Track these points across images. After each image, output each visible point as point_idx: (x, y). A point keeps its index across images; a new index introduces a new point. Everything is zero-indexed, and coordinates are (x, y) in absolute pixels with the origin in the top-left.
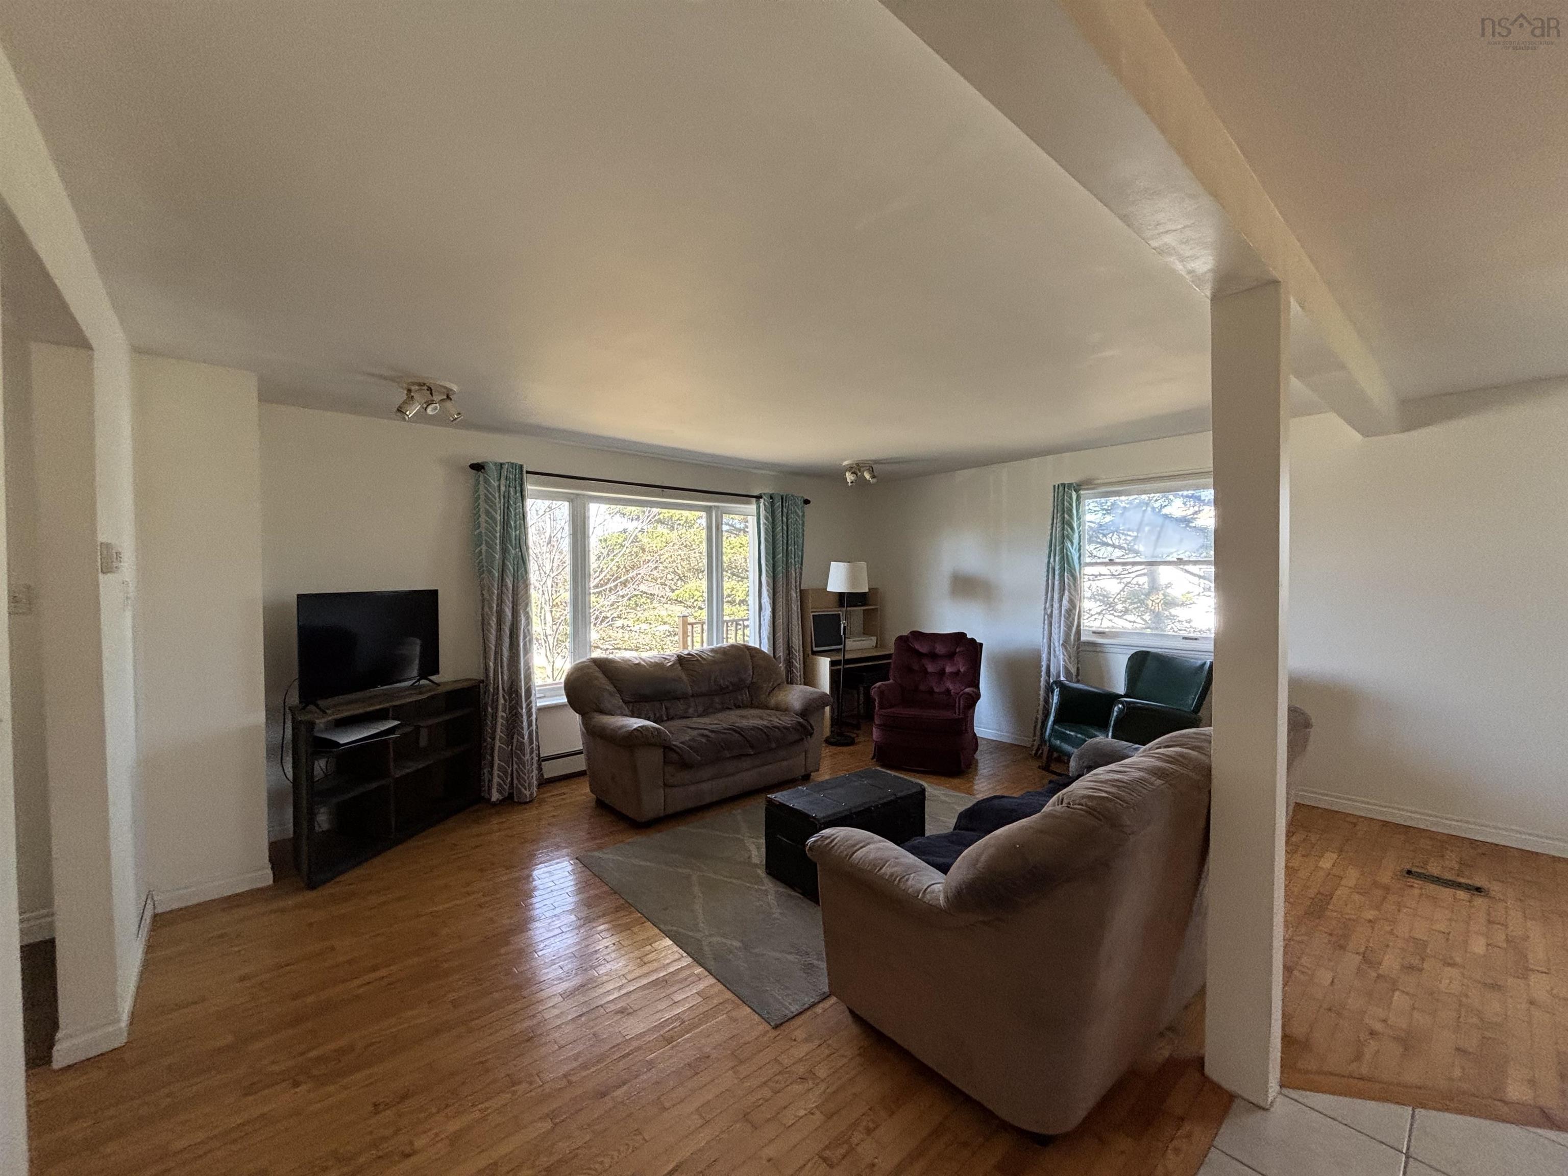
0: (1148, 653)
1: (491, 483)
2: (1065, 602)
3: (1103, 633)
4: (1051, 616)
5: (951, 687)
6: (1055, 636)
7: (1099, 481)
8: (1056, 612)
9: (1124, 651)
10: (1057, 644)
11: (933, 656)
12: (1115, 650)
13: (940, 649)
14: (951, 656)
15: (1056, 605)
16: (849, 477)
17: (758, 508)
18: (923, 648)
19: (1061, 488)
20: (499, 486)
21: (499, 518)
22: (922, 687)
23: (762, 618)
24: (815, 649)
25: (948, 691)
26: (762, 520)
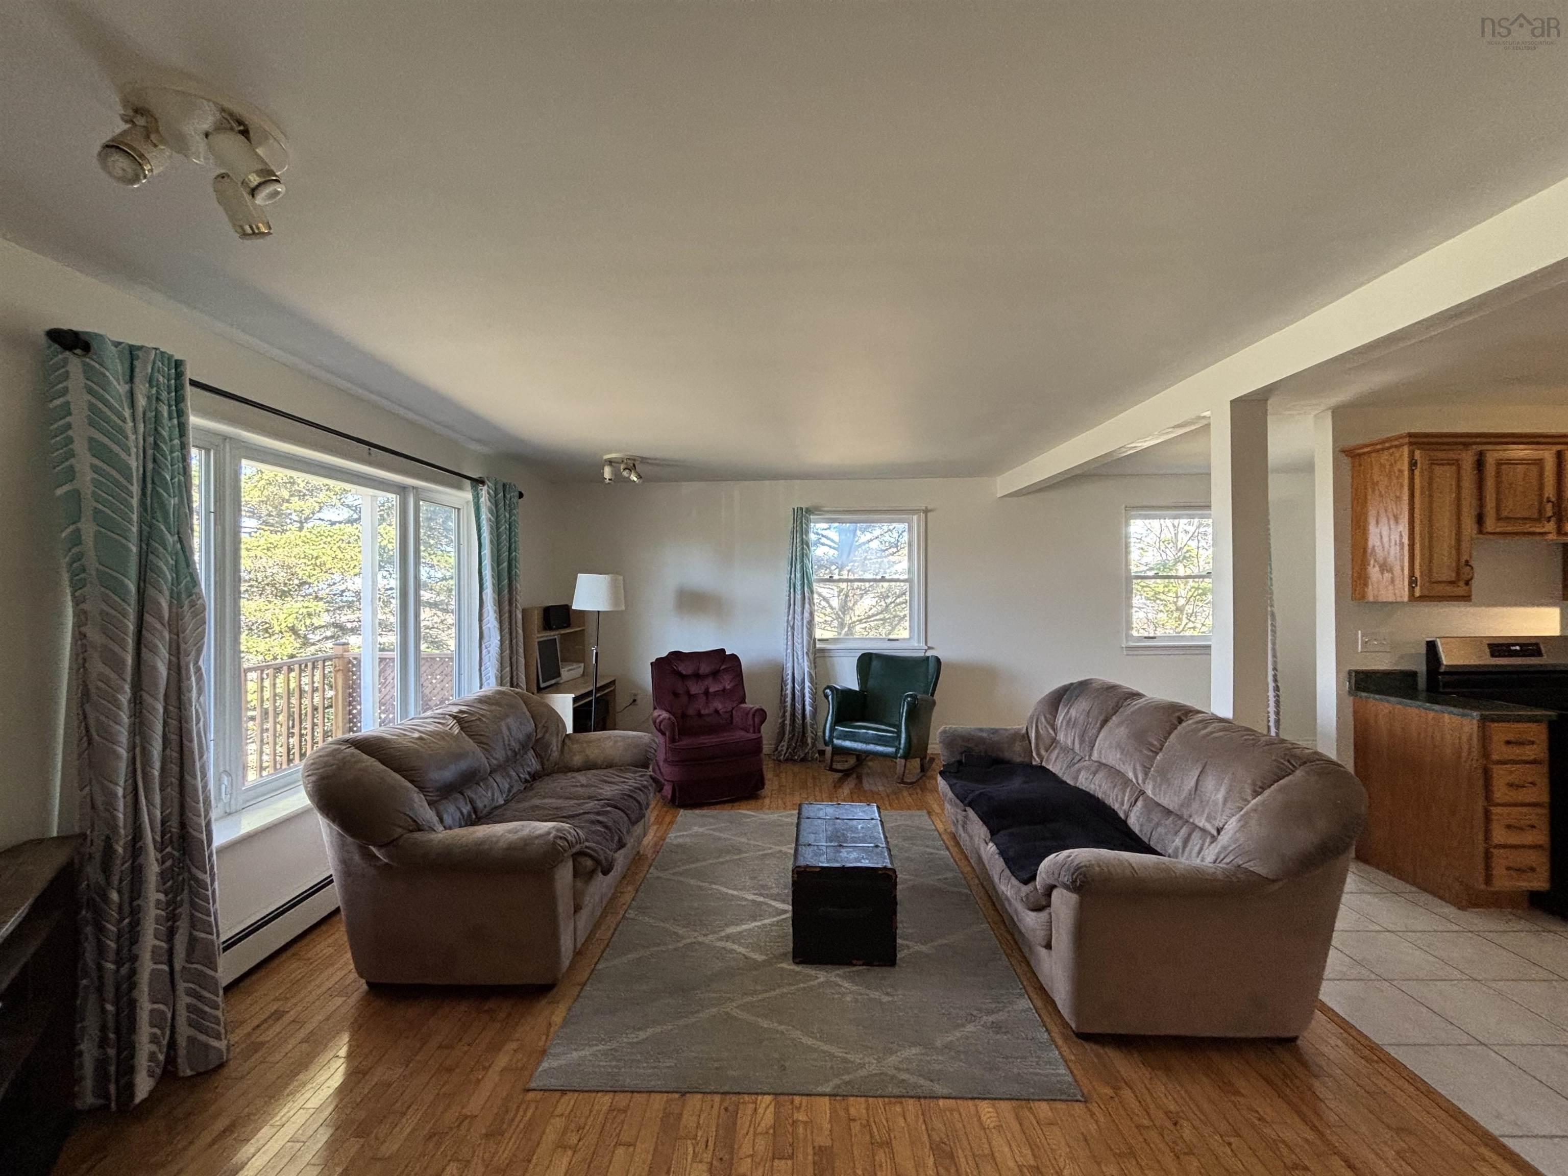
0: (871, 654)
1: (109, 383)
2: (806, 615)
3: (827, 640)
4: (793, 628)
5: (720, 706)
6: (798, 646)
7: (826, 509)
8: (798, 623)
9: (853, 654)
10: (800, 653)
11: (697, 676)
12: (837, 654)
13: (705, 669)
14: (715, 674)
15: (798, 617)
16: (607, 473)
17: (477, 498)
18: (685, 668)
19: (800, 512)
20: (131, 394)
21: (134, 464)
22: (691, 712)
23: (484, 651)
24: (542, 685)
25: (717, 711)
26: (485, 515)
